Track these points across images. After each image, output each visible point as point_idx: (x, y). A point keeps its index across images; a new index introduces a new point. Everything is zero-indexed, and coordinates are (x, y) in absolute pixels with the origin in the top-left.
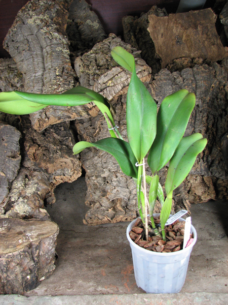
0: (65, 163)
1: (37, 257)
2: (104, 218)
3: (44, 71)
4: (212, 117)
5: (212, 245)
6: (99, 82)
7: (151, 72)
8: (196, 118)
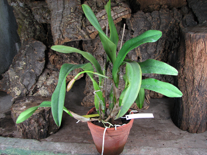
1: (47, 118)
3: (64, 9)
4: (169, 42)
5: (161, 122)
6: (97, 17)
7: (131, 12)
8: (158, 43)
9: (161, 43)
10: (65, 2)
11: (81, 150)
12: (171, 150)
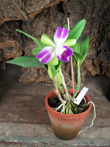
0: (11, 43)
2: (31, 79)
5: (96, 99)
8: (93, 25)
11: (17, 131)
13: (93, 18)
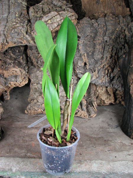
0: (16, 71)
2: (39, 110)
3: (9, 14)
4: (115, 49)
5: (110, 131)
6: (43, 20)
7: (77, 17)
8: (105, 49)
9: (108, 49)
10: (10, 7)
11: (24, 166)
12: (126, 165)
13: (104, 41)
